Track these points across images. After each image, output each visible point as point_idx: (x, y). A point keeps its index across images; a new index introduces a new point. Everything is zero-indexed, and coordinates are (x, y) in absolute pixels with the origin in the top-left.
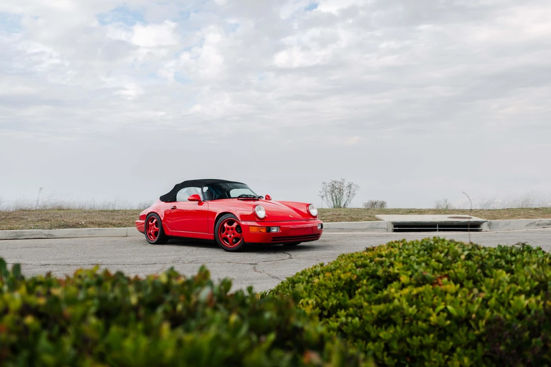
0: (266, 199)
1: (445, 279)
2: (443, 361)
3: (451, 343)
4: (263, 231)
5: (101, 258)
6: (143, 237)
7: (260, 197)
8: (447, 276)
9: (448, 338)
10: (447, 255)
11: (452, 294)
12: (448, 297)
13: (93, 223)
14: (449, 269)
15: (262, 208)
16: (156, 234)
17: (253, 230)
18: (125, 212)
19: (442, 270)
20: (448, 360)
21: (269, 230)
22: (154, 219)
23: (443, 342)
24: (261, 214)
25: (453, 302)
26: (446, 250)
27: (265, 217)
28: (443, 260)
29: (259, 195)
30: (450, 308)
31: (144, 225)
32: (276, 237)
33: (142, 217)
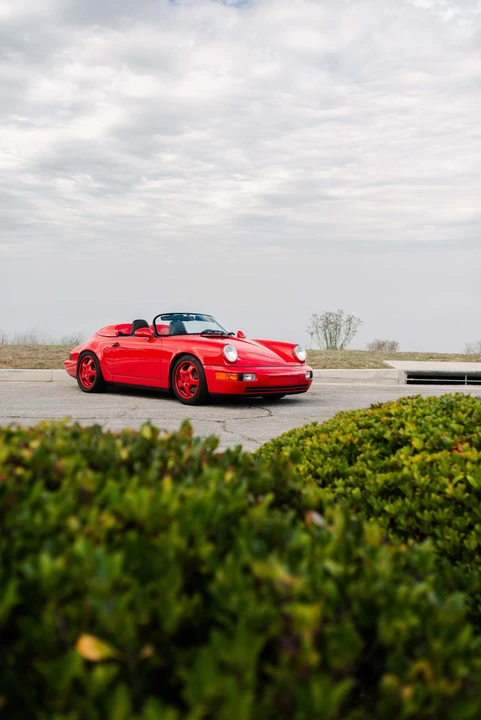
0: (239, 336)
1: (466, 445)
2: (458, 539)
3: (469, 520)
4: (234, 378)
5: (22, 409)
6: (75, 382)
7: (230, 334)
8: (469, 441)
9: (466, 514)
10: (470, 415)
11: (473, 463)
12: (469, 466)
13: (5, 363)
14: (472, 433)
15: (234, 348)
16: (92, 378)
17: (220, 377)
18: (47, 348)
19: (464, 434)
20: (465, 538)
21: (240, 377)
22: (89, 359)
23: (460, 518)
24: (232, 356)
25: (474, 471)
26: (470, 410)
27: (237, 361)
28: (465, 423)
29: (230, 332)
30: (469, 478)
31: (75, 367)
32: (250, 386)
33: (73, 357)
